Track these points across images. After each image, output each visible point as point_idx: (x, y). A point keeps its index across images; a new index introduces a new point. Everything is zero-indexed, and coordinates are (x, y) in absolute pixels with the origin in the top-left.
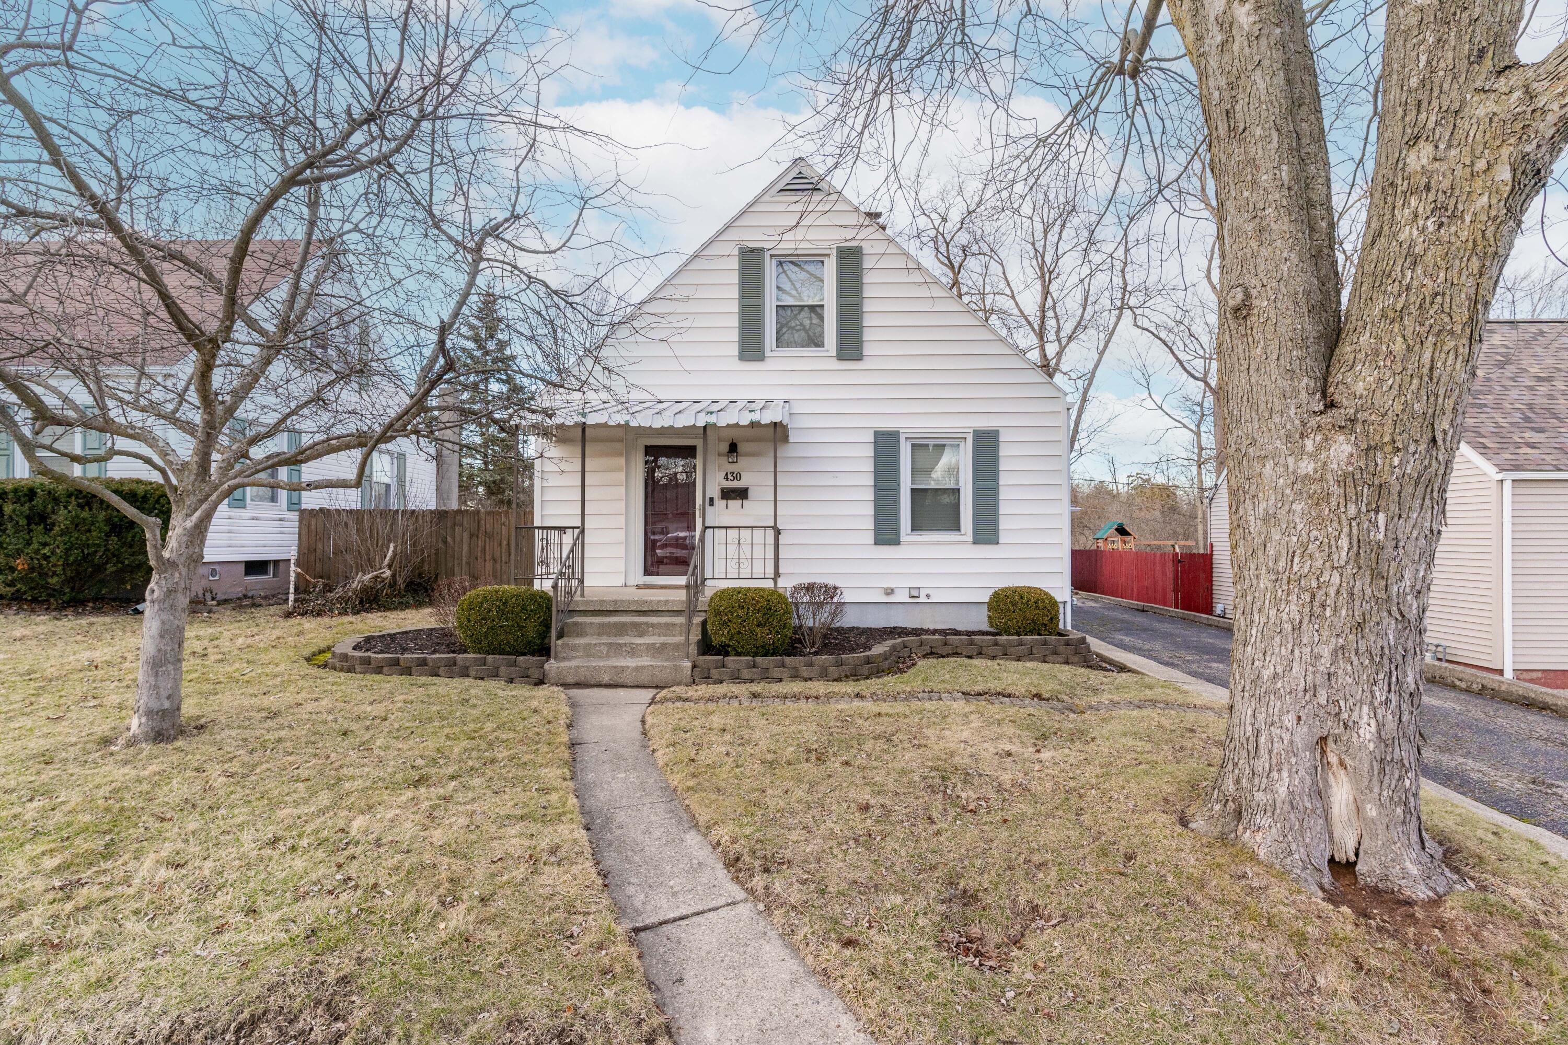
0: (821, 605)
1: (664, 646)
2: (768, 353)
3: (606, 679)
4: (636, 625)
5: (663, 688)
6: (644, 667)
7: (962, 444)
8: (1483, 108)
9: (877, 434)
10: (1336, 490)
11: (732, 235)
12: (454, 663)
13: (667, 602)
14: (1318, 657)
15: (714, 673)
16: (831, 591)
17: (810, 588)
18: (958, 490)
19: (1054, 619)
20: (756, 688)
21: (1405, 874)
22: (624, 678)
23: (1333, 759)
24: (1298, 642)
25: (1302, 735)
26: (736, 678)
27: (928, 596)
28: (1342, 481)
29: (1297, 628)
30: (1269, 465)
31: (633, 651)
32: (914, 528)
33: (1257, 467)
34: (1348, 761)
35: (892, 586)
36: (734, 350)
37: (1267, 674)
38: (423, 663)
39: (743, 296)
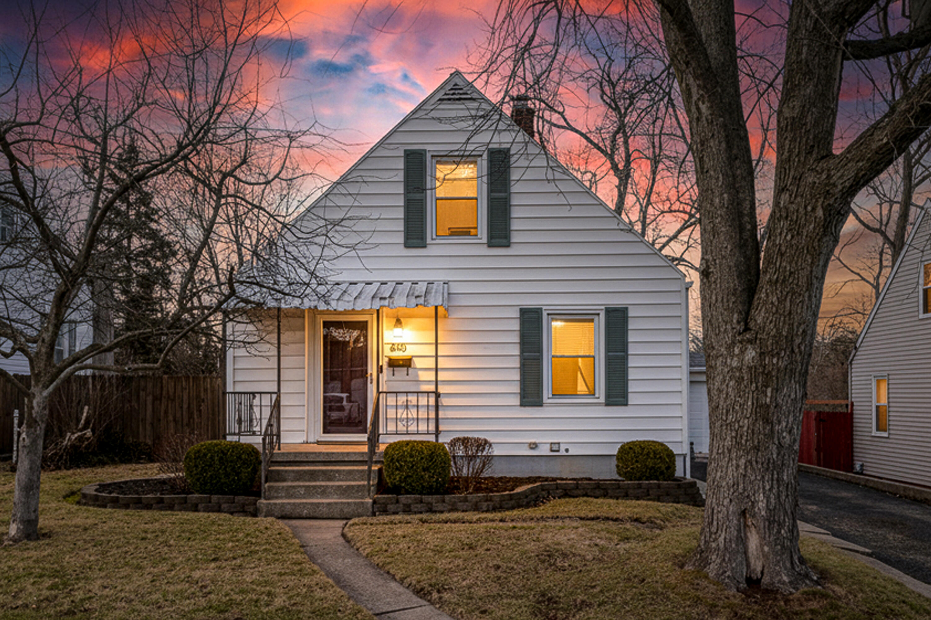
0: (474, 457)
1: (349, 487)
2: (429, 241)
4: (324, 472)
5: (350, 519)
7: (596, 318)
9: (524, 312)
11: (398, 138)
12: (185, 500)
15: (391, 507)
16: (483, 444)
17: (465, 441)
19: (671, 466)
20: (424, 516)
21: (781, 581)
26: (407, 510)
27: (567, 450)
31: (324, 492)
35: (537, 441)
36: (401, 239)
38: (161, 501)
39: (407, 191)
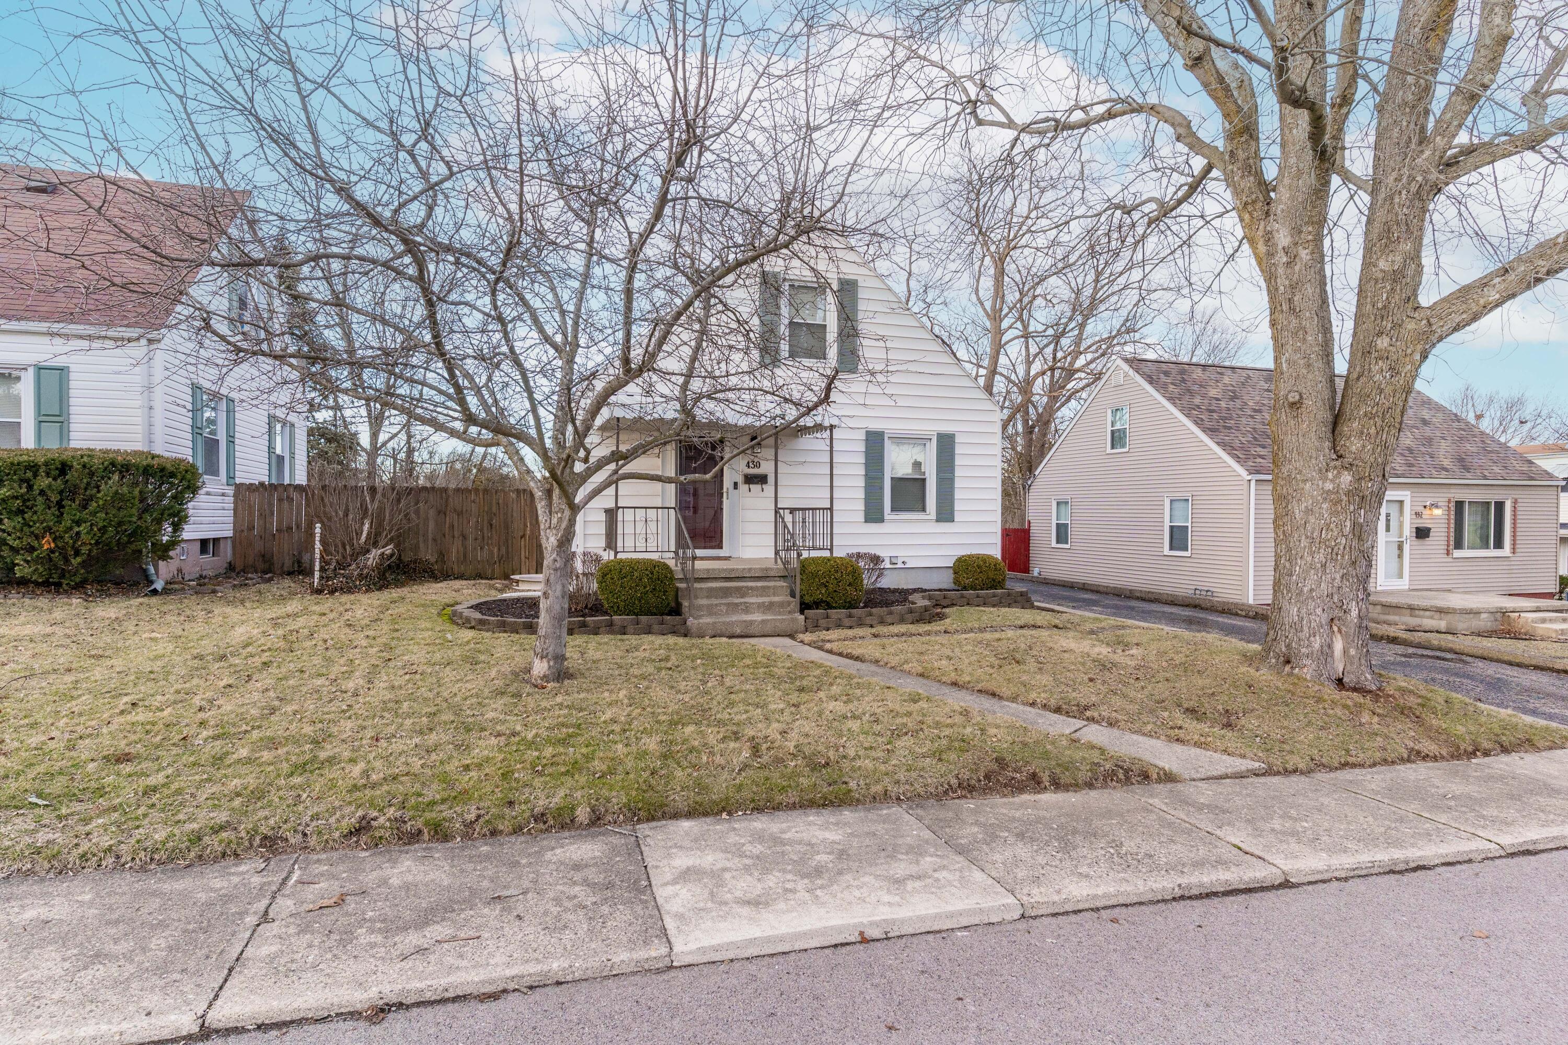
1: (771, 604)
2: (782, 362)
3: (738, 631)
4: (738, 589)
6: (768, 620)
7: (929, 443)
8: (1411, 326)
9: (868, 433)
10: (1345, 498)
12: (611, 624)
13: (750, 569)
14: (1334, 579)
15: (822, 622)
18: (924, 480)
21: (1367, 680)
22: (752, 630)
23: (1335, 629)
24: (1324, 572)
25: (1325, 618)
27: (903, 563)
28: (1348, 493)
29: (1324, 566)
30: (1308, 485)
31: (747, 609)
32: (893, 509)
33: (1301, 485)
34: (1344, 629)
37: (1306, 589)
